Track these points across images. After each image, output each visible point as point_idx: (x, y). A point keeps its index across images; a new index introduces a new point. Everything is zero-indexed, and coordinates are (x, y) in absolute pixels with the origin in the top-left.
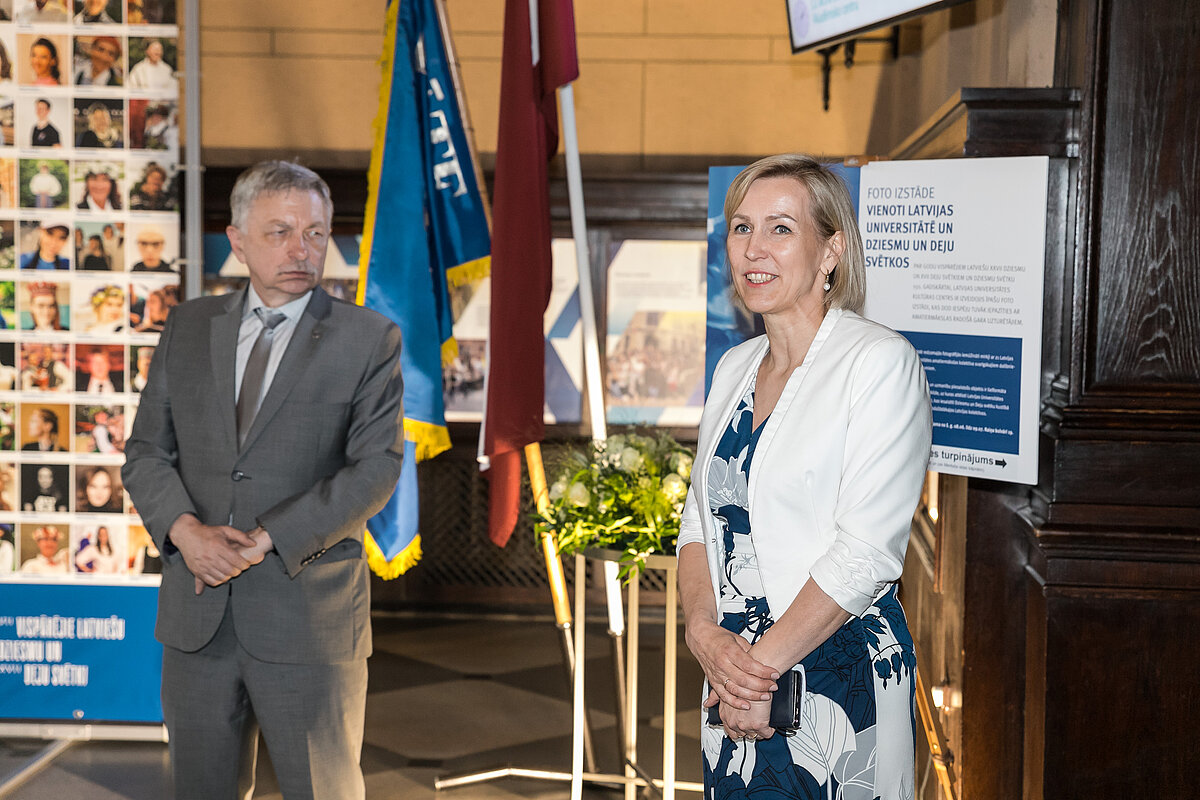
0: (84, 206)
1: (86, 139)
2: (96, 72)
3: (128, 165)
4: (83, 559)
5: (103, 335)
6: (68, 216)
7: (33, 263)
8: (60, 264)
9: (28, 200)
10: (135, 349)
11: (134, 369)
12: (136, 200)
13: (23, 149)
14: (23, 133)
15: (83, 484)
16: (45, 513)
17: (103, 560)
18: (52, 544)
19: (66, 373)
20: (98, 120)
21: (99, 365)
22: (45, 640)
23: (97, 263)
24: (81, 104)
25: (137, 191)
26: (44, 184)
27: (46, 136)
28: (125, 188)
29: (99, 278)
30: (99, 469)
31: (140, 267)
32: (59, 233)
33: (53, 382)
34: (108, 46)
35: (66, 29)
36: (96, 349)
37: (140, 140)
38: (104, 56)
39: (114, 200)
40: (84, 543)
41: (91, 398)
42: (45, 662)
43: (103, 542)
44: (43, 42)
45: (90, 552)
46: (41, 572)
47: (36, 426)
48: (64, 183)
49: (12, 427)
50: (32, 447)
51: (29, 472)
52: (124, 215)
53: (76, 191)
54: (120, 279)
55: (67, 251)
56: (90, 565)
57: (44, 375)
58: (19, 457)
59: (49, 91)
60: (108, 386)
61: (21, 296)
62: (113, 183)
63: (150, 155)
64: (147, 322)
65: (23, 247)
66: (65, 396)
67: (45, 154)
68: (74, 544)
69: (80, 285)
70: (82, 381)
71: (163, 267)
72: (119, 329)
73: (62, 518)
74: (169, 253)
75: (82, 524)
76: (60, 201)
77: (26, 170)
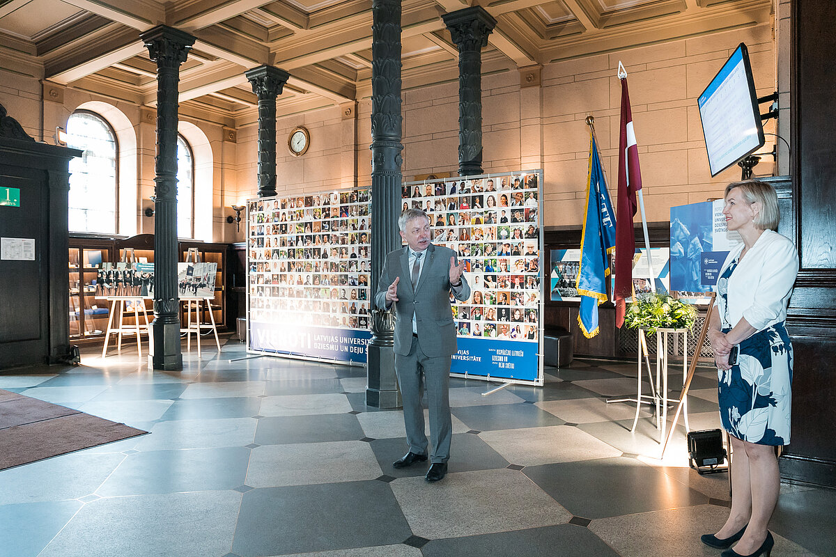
0: (513, 238)
1: (514, 220)
2: (517, 202)
3: (525, 227)
4: (513, 334)
5: (518, 273)
6: (509, 241)
7: (501, 254)
8: (507, 254)
9: (500, 238)
10: (526, 276)
11: (526, 281)
12: (527, 236)
13: (499, 224)
14: (498, 220)
15: (513, 314)
16: (503, 322)
17: (518, 335)
18: (506, 329)
19: (509, 283)
20: (517, 215)
21: (517, 281)
22: (504, 356)
23: (517, 253)
24: (513, 211)
25: (527, 233)
26: (504, 233)
27: (504, 220)
28: (524, 232)
29: (517, 257)
30: (517, 309)
31: (528, 254)
32: (507, 246)
33: (506, 286)
34: (520, 195)
35: (509, 192)
36: (517, 277)
37: (528, 219)
38: (519, 198)
39: (521, 236)
40: (513, 330)
41: (515, 290)
42: (503, 362)
43: (518, 330)
44: (504, 195)
45: (515, 332)
46: (503, 337)
47: (501, 297)
48: (509, 232)
49: (495, 298)
50: (500, 303)
51: (500, 310)
52: (524, 240)
53: (511, 235)
54: (522, 257)
55: (509, 251)
56: (515, 336)
57: (503, 284)
58: (497, 306)
59: (505, 208)
60: (519, 287)
61: (498, 263)
62: (521, 231)
63: (530, 223)
64: (530, 269)
65: (499, 250)
66: (508, 289)
67: (503, 225)
68: (511, 330)
69: (512, 259)
70: (513, 286)
71: (534, 254)
72: (522, 271)
73: (508, 323)
74: (535, 249)
75: (513, 325)
76: (507, 237)
77: (499, 229)
